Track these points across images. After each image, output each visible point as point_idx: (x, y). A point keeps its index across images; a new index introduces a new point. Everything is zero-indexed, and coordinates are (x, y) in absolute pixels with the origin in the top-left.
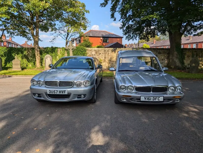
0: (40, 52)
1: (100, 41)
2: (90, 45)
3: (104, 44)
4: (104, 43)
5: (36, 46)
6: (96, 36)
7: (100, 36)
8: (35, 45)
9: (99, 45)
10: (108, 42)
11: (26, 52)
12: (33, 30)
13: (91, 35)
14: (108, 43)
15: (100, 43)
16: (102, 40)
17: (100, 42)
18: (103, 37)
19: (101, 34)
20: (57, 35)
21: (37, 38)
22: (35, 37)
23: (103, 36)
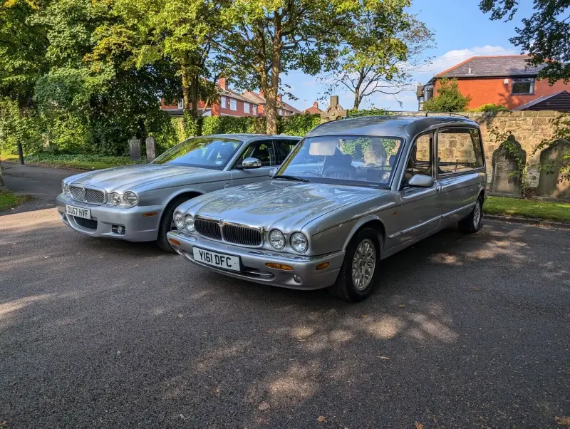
0: (277, 128)
1: (503, 91)
2: (457, 105)
3: (516, 100)
4: (514, 97)
5: (270, 111)
6: (486, 75)
7: (501, 74)
8: (268, 111)
9: (489, 104)
10: (531, 91)
11: (253, 127)
12: (264, 72)
13: (470, 74)
14: (533, 94)
15: (502, 98)
16: (510, 85)
17: (501, 95)
18: (511, 77)
19: (508, 67)
20: (336, 81)
21: (272, 91)
22: (267, 90)
23: (514, 74)
